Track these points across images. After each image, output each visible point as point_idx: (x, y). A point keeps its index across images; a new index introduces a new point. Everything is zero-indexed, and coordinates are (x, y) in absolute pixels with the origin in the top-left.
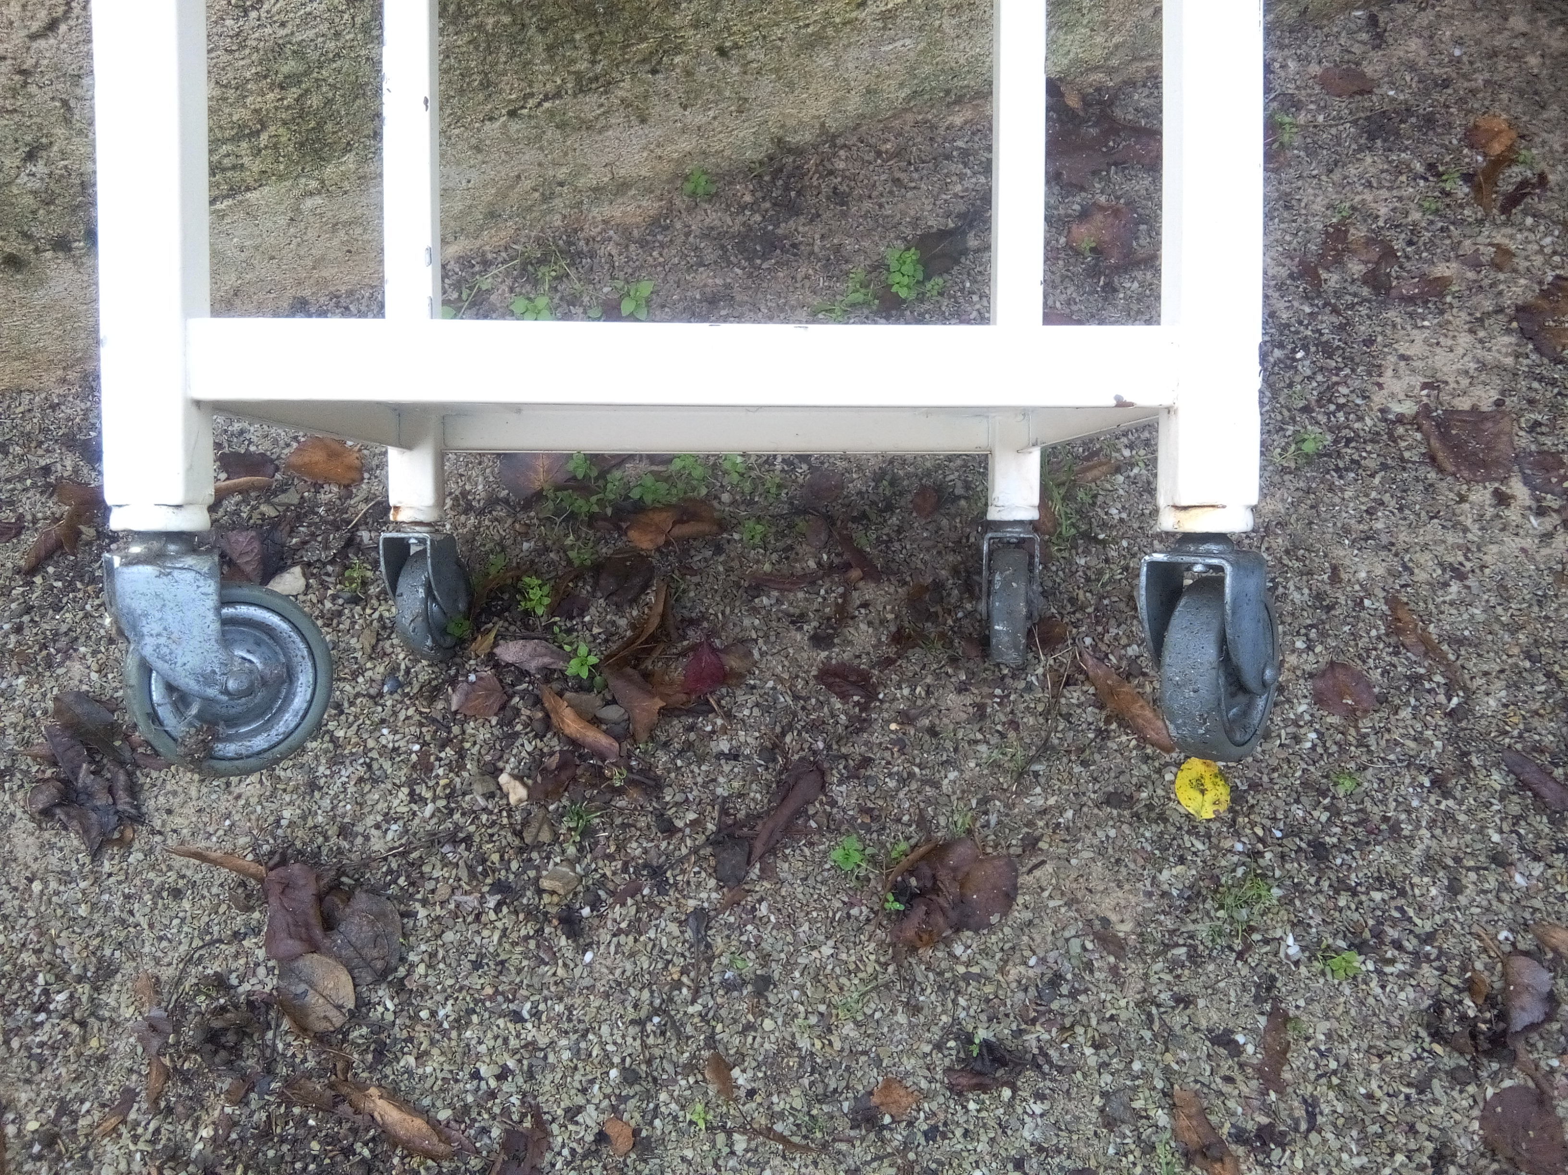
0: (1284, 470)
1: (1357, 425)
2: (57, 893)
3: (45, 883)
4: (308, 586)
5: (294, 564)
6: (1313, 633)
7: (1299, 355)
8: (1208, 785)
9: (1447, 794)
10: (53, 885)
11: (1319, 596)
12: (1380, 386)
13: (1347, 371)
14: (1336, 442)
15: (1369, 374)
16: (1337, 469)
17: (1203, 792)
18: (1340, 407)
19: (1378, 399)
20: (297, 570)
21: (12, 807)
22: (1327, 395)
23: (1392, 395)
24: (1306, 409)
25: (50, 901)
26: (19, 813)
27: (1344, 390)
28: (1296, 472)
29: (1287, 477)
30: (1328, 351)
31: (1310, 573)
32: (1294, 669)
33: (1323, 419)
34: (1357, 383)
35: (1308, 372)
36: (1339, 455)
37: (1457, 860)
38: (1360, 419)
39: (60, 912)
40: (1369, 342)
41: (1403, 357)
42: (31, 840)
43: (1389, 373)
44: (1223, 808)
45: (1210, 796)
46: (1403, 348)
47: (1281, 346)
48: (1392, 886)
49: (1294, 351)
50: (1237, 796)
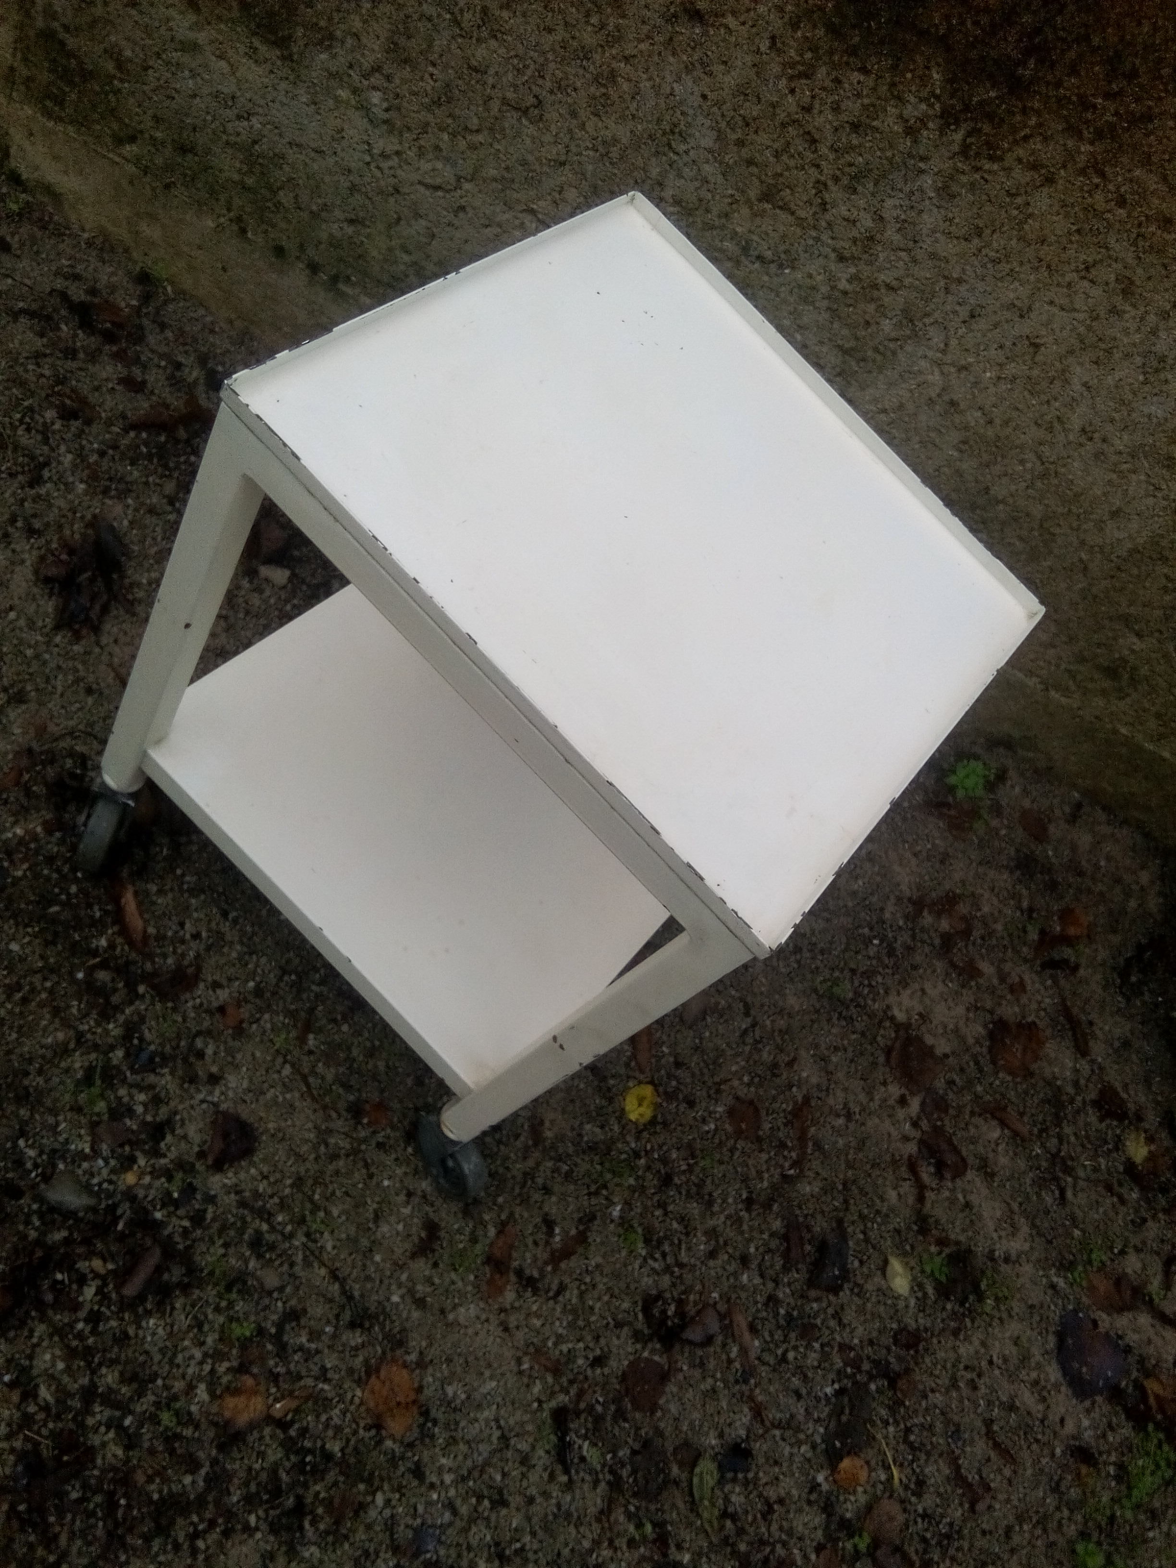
0: (815, 991)
1: (870, 1002)
2: (21, 629)
3: (18, 618)
4: (284, 587)
5: (287, 567)
6: (757, 1080)
7: (876, 942)
8: (645, 1103)
9: (748, 1210)
10: (22, 622)
11: (775, 1065)
12: (899, 994)
13: (890, 971)
14: (852, 1000)
15: (900, 982)
16: (840, 1014)
17: (640, 1105)
18: (870, 985)
19: (892, 999)
20: (287, 573)
21: (26, 556)
22: (869, 974)
23: (900, 1004)
24: (853, 971)
25: (13, 630)
26: (28, 563)
27: (879, 979)
28: (820, 997)
29: (814, 996)
30: (891, 953)
31: (782, 1051)
32: (732, 1088)
33: (856, 983)
34: (889, 982)
35: (871, 954)
36: (848, 1008)
37: (726, 1244)
38: (874, 1000)
39: (15, 641)
40: (915, 967)
41: (923, 990)
42: (24, 584)
43: (909, 992)
44: (642, 1121)
45: (642, 1110)
46: (928, 986)
47: (871, 929)
48: (686, 1227)
49: (875, 937)
50: (653, 1122)
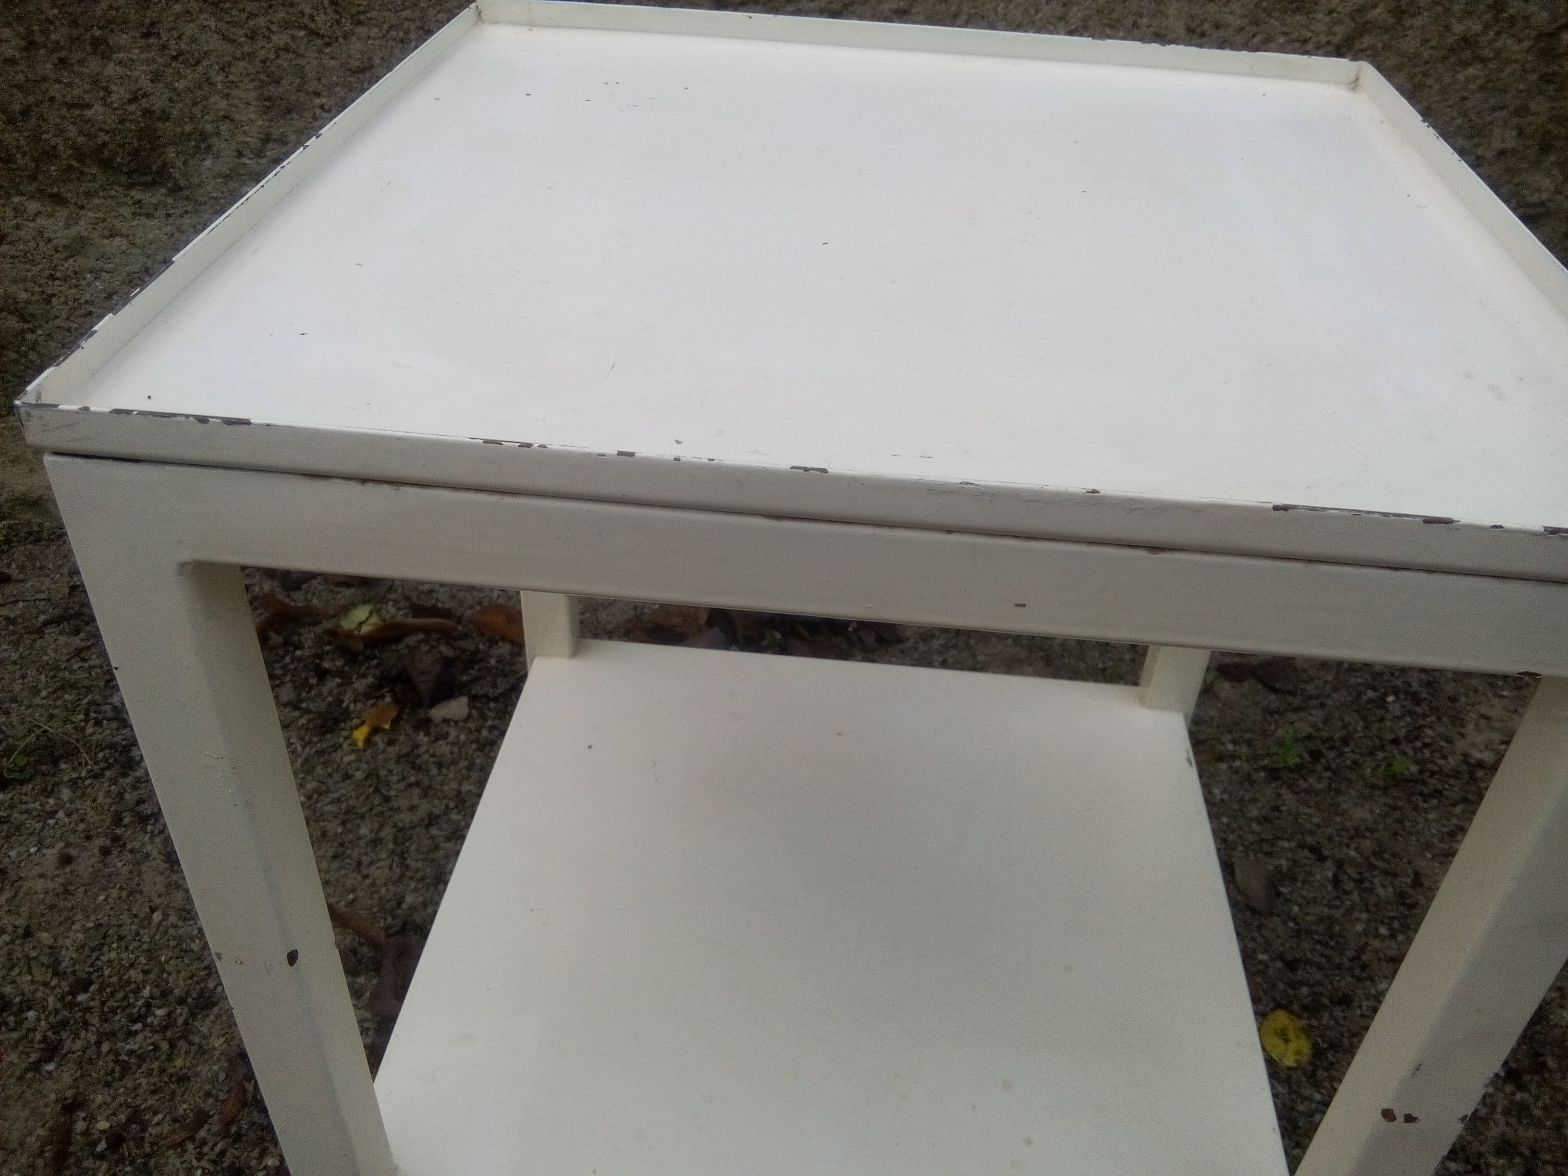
0: (1373, 787)
1: (1441, 762)
2: (175, 926)
3: (166, 917)
4: (469, 716)
5: (461, 695)
6: (1396, 924)
7: (1390, 699)
8: (1291, 1034)
9: (1521, 1088)
10: (173, 919)
11: (1401, 895)
12: (1463, 736)
13: (1433, 718)
14: (1421, 772)
15: (1453, 723)
16: (1421, 794)
17: (1286, 1041)
18: (1426, 745)
19: (1461, 745)
20: (464, 700)
21: (149, 847)
22: (1414, 734)
23: (1474, 745)
24: (1395, 742)
25: (166, 932)
26: (155, 853)
27: (1429, 732)
28: (1385, 789)
29: (1377, 793)
30: (1416, 699)
31: (1395, 875)
32: (1377, 952)
33: (1411, 753)
34: (1441, 729)
35: (1398, 713)
36: (1424, 783)
37: (1534, 1152)
38: (1444, 757)
39: (172, 943)
40: (1453, 699)
41: (1485, 717)
42: (159, 878)
43: (1471, 726)
44: (1304, 1059)
45: (1293, 1046)
46: (1483, 709)
47: (1374, 689)
48: (1467, 1161)
49: (1385, 695)
50: (1318, 1053)
